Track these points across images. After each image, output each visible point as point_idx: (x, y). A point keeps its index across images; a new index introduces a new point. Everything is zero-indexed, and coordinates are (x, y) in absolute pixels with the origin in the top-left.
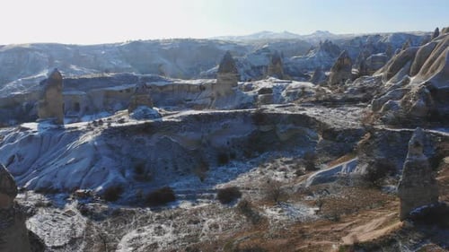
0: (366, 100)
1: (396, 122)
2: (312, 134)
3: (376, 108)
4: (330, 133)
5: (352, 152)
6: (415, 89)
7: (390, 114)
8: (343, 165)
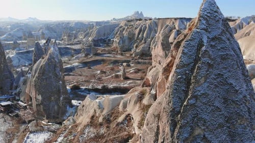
0: (80, 43)
1: (88, 46)
2: (70, 51)
3: (83, 44)
4: (75, 50)
5: (81, 53)
6: (90, 40)
7: (86, 45)
8: (80, 55)
